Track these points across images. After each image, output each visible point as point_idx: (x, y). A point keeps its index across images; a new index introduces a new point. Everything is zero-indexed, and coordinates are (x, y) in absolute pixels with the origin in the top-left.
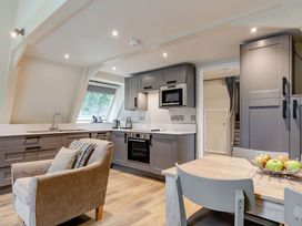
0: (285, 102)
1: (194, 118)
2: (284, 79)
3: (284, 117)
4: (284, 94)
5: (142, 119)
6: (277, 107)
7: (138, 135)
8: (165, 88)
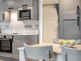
0: (78, 18)
1: (38, 26)
2: (78, 6)
3: (78, 25)
4: (78, 14)
5: (7, 27)
6: (75, 20)
7: (5, 37)
8: (21, 9)
